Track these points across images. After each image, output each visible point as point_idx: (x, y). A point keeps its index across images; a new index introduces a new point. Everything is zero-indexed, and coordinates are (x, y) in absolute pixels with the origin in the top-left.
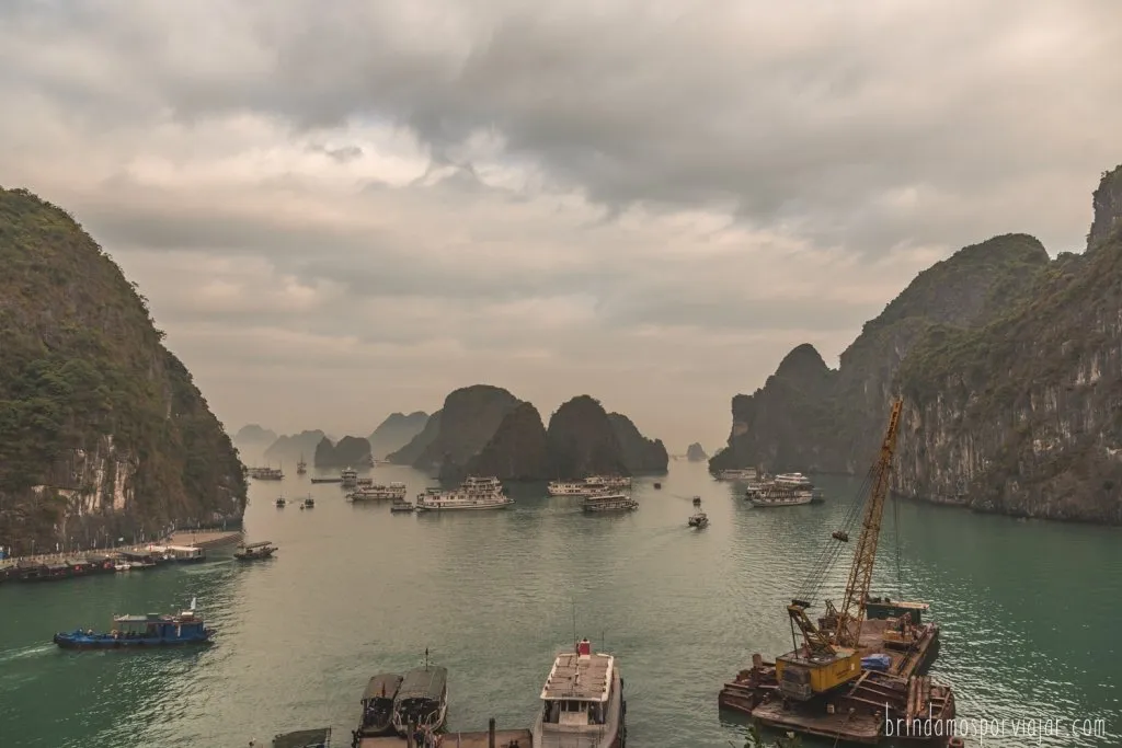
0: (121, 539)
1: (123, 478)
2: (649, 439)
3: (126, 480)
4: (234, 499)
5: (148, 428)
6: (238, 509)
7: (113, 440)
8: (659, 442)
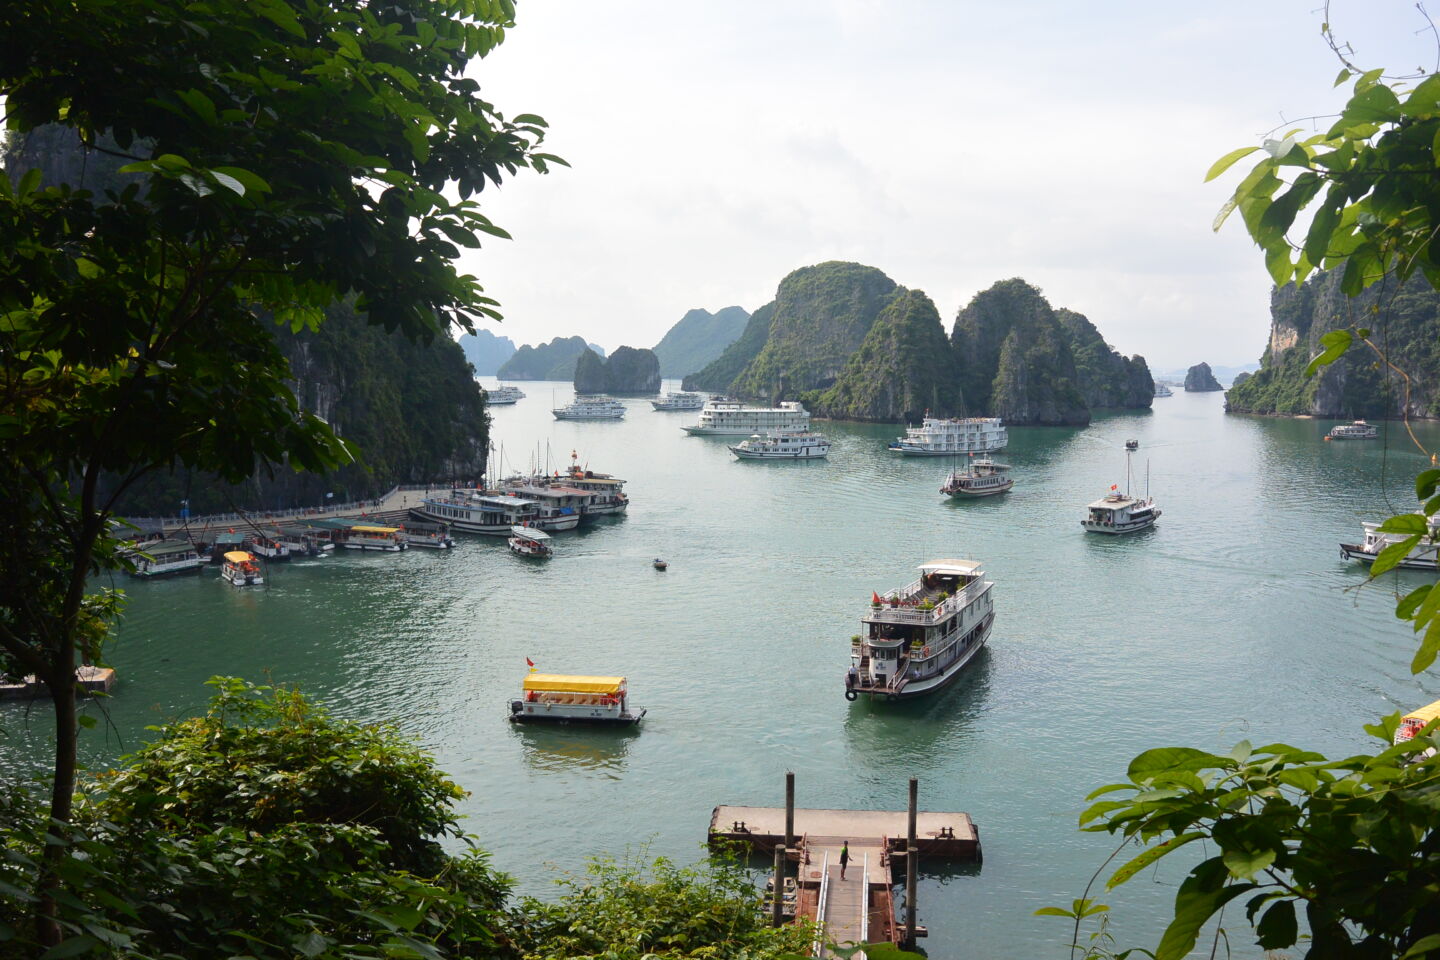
0: (330, 495)
1: (327, 407)
2: (1123, 354)
3: (330, 410)
4: (472, 441)
5: (354, 334)
6: (478, 454)
7: (311, 349)
8: (1139, 360)
